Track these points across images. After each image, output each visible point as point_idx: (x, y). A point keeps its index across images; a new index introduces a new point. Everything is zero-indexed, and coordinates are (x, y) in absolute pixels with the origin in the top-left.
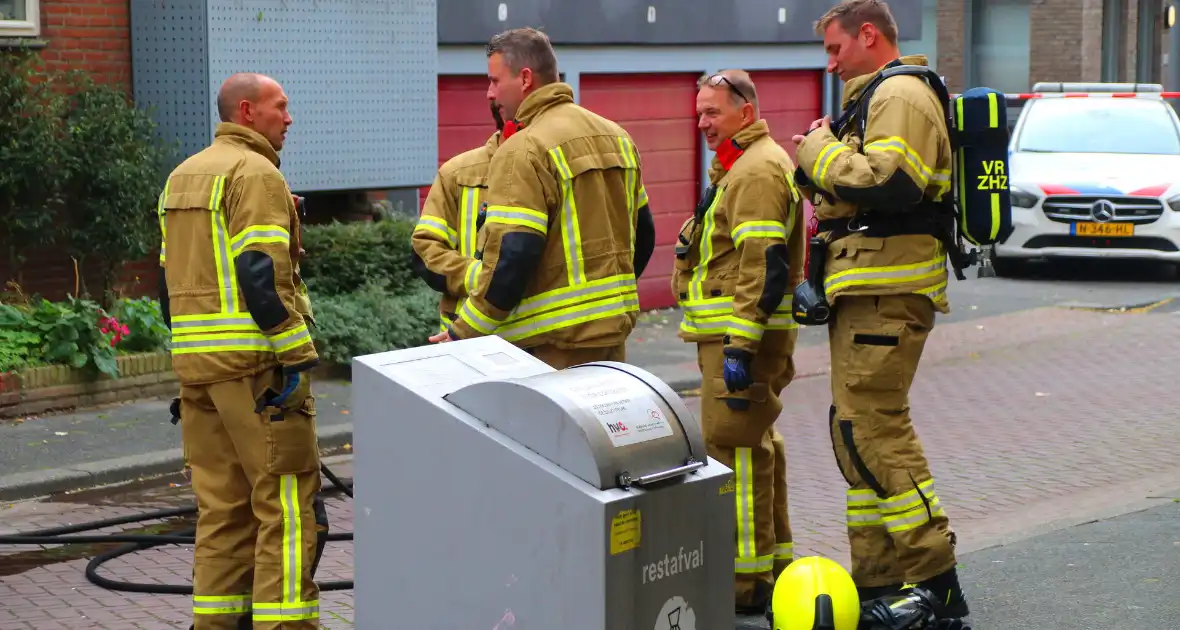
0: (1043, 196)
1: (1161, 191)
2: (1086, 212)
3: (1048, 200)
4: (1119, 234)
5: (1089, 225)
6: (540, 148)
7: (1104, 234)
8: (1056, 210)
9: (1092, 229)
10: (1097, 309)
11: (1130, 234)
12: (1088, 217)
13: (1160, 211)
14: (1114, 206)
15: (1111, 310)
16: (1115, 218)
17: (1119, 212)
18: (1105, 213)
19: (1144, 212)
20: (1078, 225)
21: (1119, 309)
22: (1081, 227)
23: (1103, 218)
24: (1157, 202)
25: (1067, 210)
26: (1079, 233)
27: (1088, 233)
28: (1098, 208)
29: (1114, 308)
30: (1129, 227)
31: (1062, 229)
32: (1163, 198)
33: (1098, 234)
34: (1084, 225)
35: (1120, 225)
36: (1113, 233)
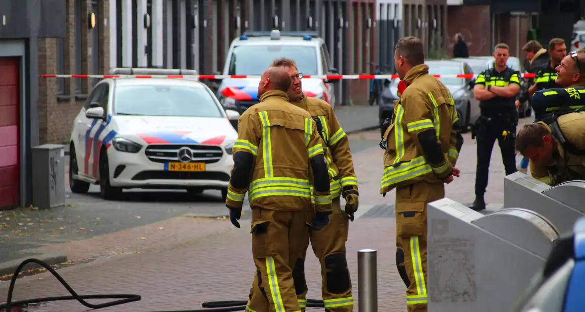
0: (145, 145)
1: (220, 141)
2: (174, 155)
3: (150, 147)
4: (196, 170)
5: (177, 164)
6: (424, 93)
7: (187, 170)
8: (155, 154)
9: (179, 167)
10: (211, 218)
11: (203, 170)
12: (176, 159)
13: (221, 155)
14: (192, 151)
15: (218, 218)
16: (194, 159)
17: (196, 155)
18: (187, 155)
19: (212, 155)
20: (170, 164)
21: (222, 217)
22: (172, 165)
23: (186, 159)
24: (219, 148)
25: (162, 154)
26: (170, 169)
27: (177, 169)
28: (182, 153)
29: (220, 217)
30: (202, 165)
31: (159, 167)
32: (222, 146)
33: (183, 170)
34: (173, 164)
35: (196, 164)
36: (192, 169)
